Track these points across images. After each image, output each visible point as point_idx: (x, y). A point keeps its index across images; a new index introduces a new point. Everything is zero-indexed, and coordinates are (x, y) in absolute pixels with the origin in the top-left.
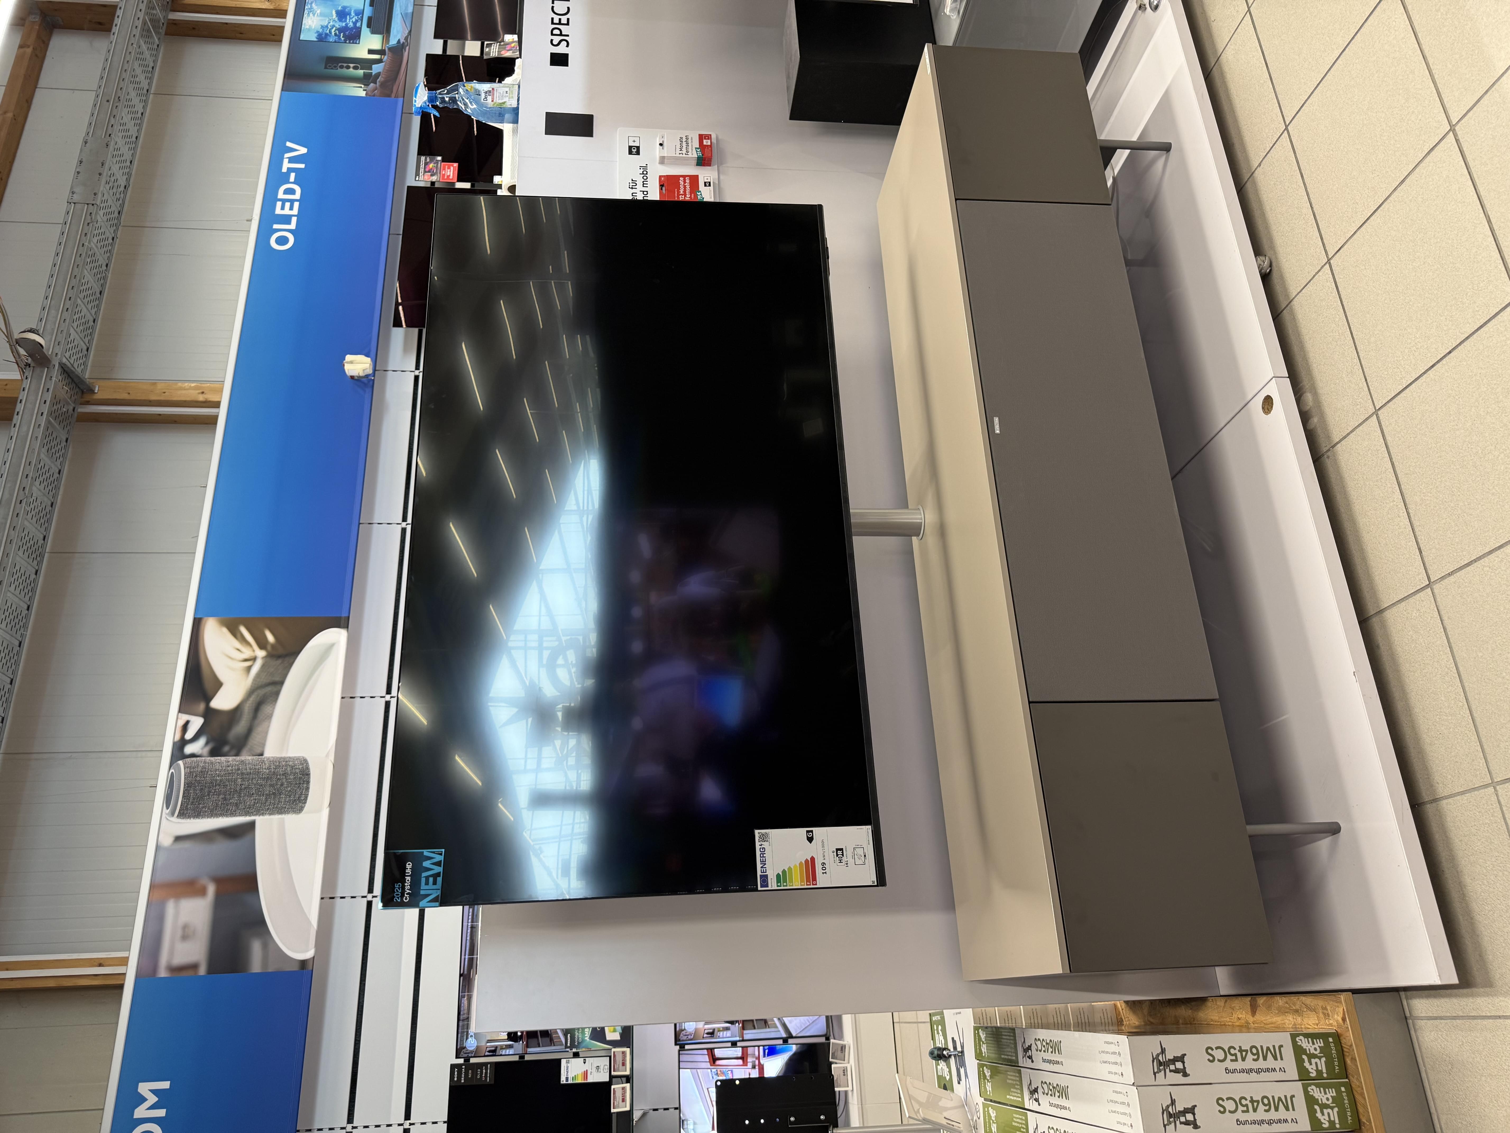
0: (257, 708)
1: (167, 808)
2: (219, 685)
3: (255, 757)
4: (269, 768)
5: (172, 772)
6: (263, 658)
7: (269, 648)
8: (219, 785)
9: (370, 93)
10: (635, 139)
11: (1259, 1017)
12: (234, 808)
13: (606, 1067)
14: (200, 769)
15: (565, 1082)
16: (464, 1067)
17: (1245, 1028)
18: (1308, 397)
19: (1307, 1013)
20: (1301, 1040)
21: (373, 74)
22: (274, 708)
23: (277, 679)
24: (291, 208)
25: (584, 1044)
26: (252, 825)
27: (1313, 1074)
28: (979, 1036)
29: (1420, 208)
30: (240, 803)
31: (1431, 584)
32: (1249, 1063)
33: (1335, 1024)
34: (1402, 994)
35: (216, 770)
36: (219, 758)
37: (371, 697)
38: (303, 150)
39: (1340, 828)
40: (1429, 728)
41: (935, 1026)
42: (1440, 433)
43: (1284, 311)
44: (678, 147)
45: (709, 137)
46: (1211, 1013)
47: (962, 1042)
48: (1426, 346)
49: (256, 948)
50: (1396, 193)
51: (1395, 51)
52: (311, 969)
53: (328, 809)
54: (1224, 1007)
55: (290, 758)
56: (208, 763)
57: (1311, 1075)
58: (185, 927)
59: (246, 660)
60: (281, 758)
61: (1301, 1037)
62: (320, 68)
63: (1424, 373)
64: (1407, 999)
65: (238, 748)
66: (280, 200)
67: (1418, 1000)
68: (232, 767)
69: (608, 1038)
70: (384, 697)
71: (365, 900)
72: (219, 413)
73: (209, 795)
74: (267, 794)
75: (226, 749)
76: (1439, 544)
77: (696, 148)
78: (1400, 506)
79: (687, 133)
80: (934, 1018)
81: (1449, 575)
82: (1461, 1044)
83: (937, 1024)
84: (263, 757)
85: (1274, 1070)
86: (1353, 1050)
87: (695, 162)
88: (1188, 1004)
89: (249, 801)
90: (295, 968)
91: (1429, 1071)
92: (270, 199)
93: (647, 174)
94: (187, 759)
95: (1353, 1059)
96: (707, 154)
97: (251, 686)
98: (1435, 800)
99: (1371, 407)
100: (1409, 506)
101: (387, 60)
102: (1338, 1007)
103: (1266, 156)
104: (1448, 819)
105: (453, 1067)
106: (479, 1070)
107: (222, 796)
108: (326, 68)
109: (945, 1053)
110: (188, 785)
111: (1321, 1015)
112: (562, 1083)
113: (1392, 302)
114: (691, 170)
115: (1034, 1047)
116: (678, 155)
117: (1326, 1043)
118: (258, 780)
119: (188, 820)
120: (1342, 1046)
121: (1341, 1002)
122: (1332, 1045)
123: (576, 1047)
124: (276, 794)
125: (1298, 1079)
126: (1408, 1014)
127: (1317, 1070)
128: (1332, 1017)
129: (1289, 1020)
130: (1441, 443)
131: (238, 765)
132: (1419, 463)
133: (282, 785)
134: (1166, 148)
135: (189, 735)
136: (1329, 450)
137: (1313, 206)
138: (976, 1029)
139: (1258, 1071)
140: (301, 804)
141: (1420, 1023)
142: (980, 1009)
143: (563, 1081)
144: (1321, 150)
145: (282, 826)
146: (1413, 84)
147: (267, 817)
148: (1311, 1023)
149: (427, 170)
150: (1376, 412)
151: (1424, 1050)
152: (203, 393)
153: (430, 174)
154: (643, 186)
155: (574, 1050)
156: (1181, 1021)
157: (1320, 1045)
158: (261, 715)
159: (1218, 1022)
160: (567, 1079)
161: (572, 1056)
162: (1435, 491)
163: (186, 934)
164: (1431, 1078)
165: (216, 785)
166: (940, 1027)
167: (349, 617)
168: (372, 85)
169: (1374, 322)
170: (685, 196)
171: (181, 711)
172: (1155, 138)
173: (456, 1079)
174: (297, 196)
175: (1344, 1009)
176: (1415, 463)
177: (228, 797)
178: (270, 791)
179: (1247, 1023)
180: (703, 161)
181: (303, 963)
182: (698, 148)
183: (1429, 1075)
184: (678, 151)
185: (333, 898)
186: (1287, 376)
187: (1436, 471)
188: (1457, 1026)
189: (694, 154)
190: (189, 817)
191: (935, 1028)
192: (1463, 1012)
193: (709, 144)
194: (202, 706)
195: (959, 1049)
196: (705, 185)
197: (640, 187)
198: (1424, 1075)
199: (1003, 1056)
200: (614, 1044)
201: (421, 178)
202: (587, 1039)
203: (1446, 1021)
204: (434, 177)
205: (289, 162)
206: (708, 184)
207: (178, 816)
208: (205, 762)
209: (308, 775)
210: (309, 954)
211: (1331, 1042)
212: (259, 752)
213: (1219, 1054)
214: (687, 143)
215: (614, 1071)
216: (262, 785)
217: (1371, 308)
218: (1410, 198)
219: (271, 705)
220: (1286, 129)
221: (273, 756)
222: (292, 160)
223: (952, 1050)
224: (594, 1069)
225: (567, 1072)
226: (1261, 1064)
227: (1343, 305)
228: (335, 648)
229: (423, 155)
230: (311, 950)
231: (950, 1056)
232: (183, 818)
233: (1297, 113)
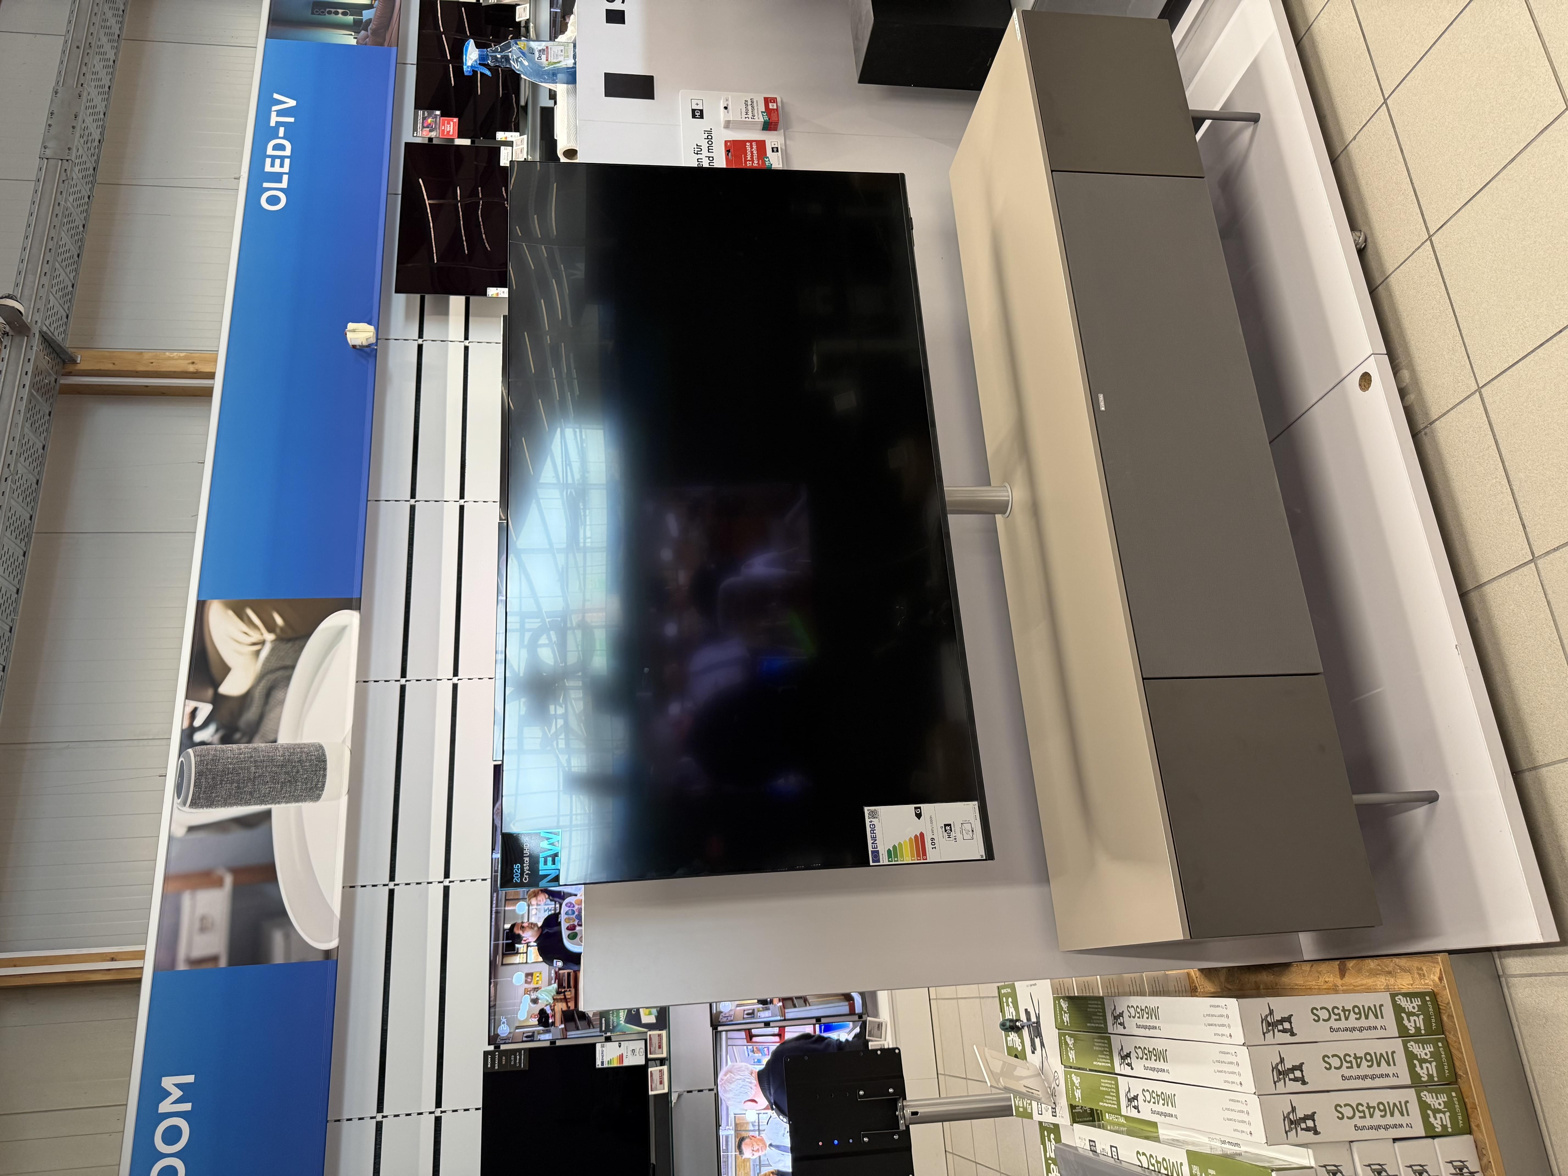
0: (268, 694)
1: (179, 798)
2: (226, 670)
3: (268, 744)
4: (283, 755)
5: (182, 761)
6: (272, 642)
7: (278, 631)
8: (232, 774)
9: (360, 41)
10: (699, 102)
11: (1348, 979)
12: (248, 797)
13: (642, 1050)
14: (211, 757)
15: (600, 1066)
16: (497, 1053)
17: (1335, 990)
18: (1405, 374)
19: (1401, 974)
20: (1400, 999)
21: (364, 21)
22: (286, 694)
23: (288, 663)
24: (282, 166)
25: (618, 1028)
26: (268, 814)
27: (1412, 1031)
28: (1060, 1006)
29: (1531, 187)
30: (254, 791)
31: (1535, 559)
32: (1352, 1022)
33: (1431, 983)
34: (1496, 954)
35: (228, 758)
36: (231, 745)
37: (385, 681)
38: (292, 103)
39: (1438, 796)
40: (1529, 699)
41: (1004, 999)
42: (1548, 411)
43: (1380, 287)
44: (744, 110)
45: (774, 100)
46: (1295, 978)
47: (1037, 1012)
48: (1535, 325)
49: (278, 939)
50: (1505, 171)
51: (1508, 27)
52: (336, 959)
53: (347, 796)
54: (1310, 971)
55: (305, 744)
56: (219, 751)
57: (1410, 1031)
58: (203, 919)
59: (254, 644)
60: (295, 745)
61: (1400, 997)
62: (307, 14)
63: (1532, 351)
64: (1500, 958)
65: (251, 734)
66: (270, 156)
67: (1511, 959)
68: (245, 754)
69: (643, 1022)
70: (399, 681)
71: (387, 888)
72: (214, 384)
73: (221, 784)
74: (282, 782)
75: (237, 736)
76: (1544, 519)
77: (762, 112)
78: (1503, 483)
79: (751, 96)
80: (1003, 991)
81: (1555, 550)
82: (1556, 998)
83: (1006, 995)
84: (277, 744)
85: (1375, 1028)
86: (1451, 1007)
87: (760, 126)
88: (1269, 970)
89: (264, 789)
90: (320, 958)
91: (1522, 1026)
92: (258, 155)
93: (712, 139)
94: (197, 747)
95: (1450, 1016)
96: (774, 119)
97: (261, 671)
98: (1535, 768)
99: (1473, 385)
100: (1513, 483)
101: (378, 5)
102: (1435, 967)
103: (1362, 129)
104: (1548, 786)
105: (486, 1054)
106: (513, 1056)
107: (235, 785)
108: (313, 13)
109: (1018, 1024)
110: (199, 774)
111: (1416, 976)
112: (597, 1067)
113: (1499, 280)
114: (757, 135)
115: (1126, 1014)
116: (744, 119)
117: (1424, 1002)
118: (272, 768)
119: (201, 810)
120: (1438, 1005)
121: (1438, 963)
122: (1429, 1003)
123: (611, 1031)
124: (293, 781)
125: (1398, 1036)
126: (1501, 973)
127: (1416, 1027)
128: (1428, 977)
129: (1381, 981)
130: (1549, 421)
131: (250, 753)
132: (1524, 440)
133: (298, 772)
134: (1254, 119)
135: (197, 723)
136: (1426, 427)
137: (1414, 181)
138: (1055, 999)
139: (1361, 1029)
140: (318, 792)
141: (1514, 981)
142: (1057, 980)
143: (598, 1065)
144: (1423, 125)
145: (299, 813)
146: (1527, 61)
147: (283, 805)
148: (1405, 983)
149: (425, 125)
150: (1479, 389)
151: (1517, 1006)
152: (193, 363)
153: (428, 129)
154: (709, 152)
155: (609, 1034)
156: (1262, 987)
157: (1418, 1004)
158: (272, 701)
159: (1303, 986)
160: (602, 1063)
161: (604, 1041)
162: (1541, 468)
163: (204, 926)
164: (1524, 1032)
165: (228, 774)
166: (1010, 1000)
167: (360, 598)
168: (363, 32)
169: (1479, 300)
170: (753, 162)
171: (187, 697)
172: (1241, 108)
173: (489, 1066)
174: (288, 152)
175: (1441, 969)
176: (1520, 440)
177: (242, 785)
178: (285, 779)
179: (1336, 986)
180: (770, 126)
181: (327, 953)
182: (764, 112)
183: (1522, 1029)
184: (744, 116)
185: (354, 887)
186: (1386, 352)
187: (1543, 449)
188: (1553, 982)
189: (760, 119)
190: (202, 807)
191: (1005, 1001)
192: (1559, 969)
193: (775, 107)
194: (210, 693)
195: (1034, 1019)
196: (773, 151)
197: (705, 152)
198: (1516, 1029)
199: (1088, 1025)
200: (650, 1027)
201: (419, 134)
202: (622, 1022)
203: (1541, 978)
204: (432, 133)
205: (277, 116)
206: (775, 150)
207: (190, 805)
208: (216, 750)
209: (325, 761)
210: (333, 944)
211: (1428, 1001)
212: (272, 738)
213: (1324, 1014)
214: (753, 107)
215: (650, 1054)
216: (276, 773)
217: (1475, 286)
218: (1521, 176)
219: (283, 690)
220: (1385, 102)
221: (287, 742)
222: (280, 113)
223: (1025, 1021)
224: (630, 1053)
225: (603, 1056)
226: (1363, 1022)
227: (1444, 282)
228: (347, 631)
229: (421, 109)
230: (334, 940)
231: (1023, 1027)
232: (196, 808)
233: (1398, 86)
